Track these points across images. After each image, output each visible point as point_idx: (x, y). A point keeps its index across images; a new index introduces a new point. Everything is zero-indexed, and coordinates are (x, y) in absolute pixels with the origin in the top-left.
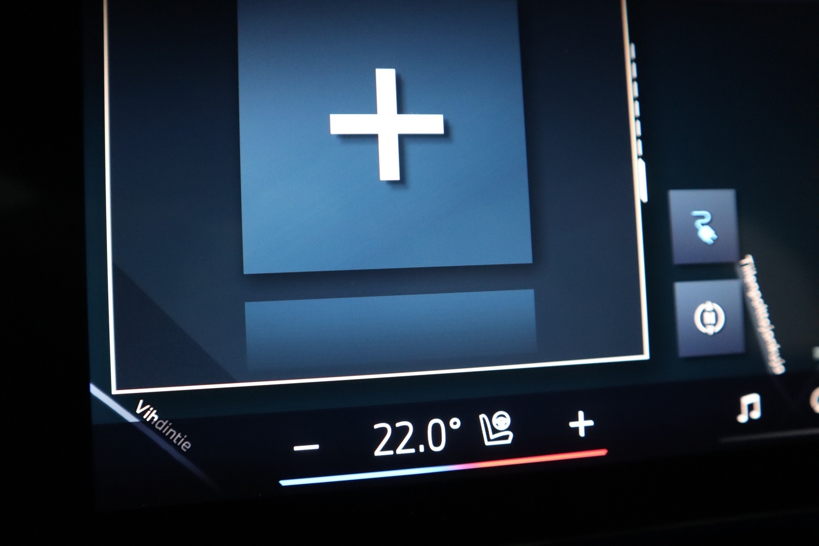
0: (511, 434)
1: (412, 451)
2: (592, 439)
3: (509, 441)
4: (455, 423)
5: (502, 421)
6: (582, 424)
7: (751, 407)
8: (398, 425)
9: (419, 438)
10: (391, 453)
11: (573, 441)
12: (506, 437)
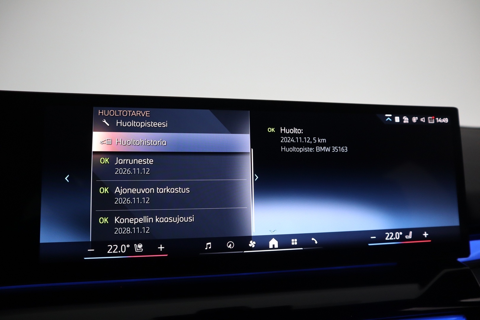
0: (142, 249)
1: (117, 252)
2: (164, 252)
3: (142, 251)
4: (128, 246)
5: (140, 246)
6: (161, 248)
7: (209, 246)
8: (114, 246)
9: (119, 249)
10: (112, 252)
11: (159, 252)
12: (141, 250)
